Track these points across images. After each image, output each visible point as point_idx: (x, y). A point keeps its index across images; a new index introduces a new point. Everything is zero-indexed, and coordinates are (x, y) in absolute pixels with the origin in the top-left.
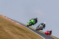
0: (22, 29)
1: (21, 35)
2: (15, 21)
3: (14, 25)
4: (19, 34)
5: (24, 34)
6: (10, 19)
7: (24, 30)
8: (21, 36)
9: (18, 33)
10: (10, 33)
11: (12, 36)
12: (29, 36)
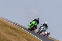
0: (15, 29)
1: (15, 35)
2: (8, 21)
3: (7, 25)
4: (13, 35)
5: (18, 34)
6: (3, 18)
7: (18, 30)
8: (14, 37)
9: (11, 33)
10: (2, 33)
11: (5, 36)
12: (23, 37)
